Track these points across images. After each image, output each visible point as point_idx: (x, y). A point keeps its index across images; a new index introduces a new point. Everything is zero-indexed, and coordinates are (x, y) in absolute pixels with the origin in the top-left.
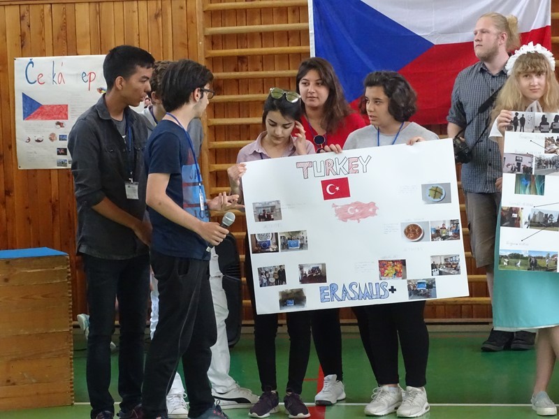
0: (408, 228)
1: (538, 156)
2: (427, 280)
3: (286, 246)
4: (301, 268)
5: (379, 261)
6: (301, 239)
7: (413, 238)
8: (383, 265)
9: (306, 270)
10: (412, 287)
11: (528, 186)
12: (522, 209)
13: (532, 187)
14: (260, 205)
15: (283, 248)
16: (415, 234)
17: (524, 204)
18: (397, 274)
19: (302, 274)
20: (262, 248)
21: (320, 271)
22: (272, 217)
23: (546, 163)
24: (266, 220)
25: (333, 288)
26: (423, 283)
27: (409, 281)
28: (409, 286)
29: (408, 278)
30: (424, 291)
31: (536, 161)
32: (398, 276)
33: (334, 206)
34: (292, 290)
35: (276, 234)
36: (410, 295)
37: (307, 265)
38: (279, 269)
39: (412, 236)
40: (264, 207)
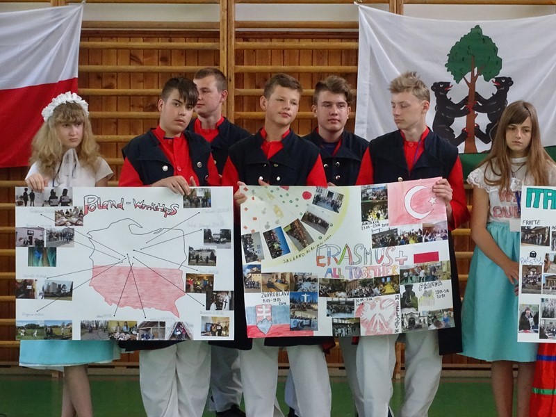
1: (49, 229)
11: (41, 258)
12: (36, 280)
13: (45, 259)
17: (37, 276)
31: (47, 234)
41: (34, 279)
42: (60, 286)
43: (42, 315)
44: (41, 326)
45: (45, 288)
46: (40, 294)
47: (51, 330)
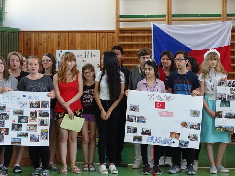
0: (183, 123)
2: (186, 141)
3: (138, 121)
4: (142, 129)
5: (171, 132)
6: (144, 120)
7: (184, 127)
8: (172, 133)
9: (144, 130)
10: (180, 143)
11: (225, 104)
14: (132, 106)
15: (137, 121)
16: (185, 125)
18: (176, 137)
19: (142, 131)
20: (130, 120)
21: (149, 131)
22: (136, 110)
23: (231, 97)
24: (133, 111)
25: (153, 138)
26: (185, 142)
27: (180, 140)
28: (179, 142)
29: (180, 139)
30: (184, 144)
31: (227, 96)
32: (176, 138)
33: (158, 111)
34: (138, 136)
35: (136, 116)
36: (179, 145)
37: (145, 129)
38: (135, 128)
39: (184, 126)
40: (133, 106)
41: (222, 111)
42: (231, 114)
43: (224, 124)
44: (223, 127)
45: (226, 115)
46: (224, 116)
47: (227, 129)
